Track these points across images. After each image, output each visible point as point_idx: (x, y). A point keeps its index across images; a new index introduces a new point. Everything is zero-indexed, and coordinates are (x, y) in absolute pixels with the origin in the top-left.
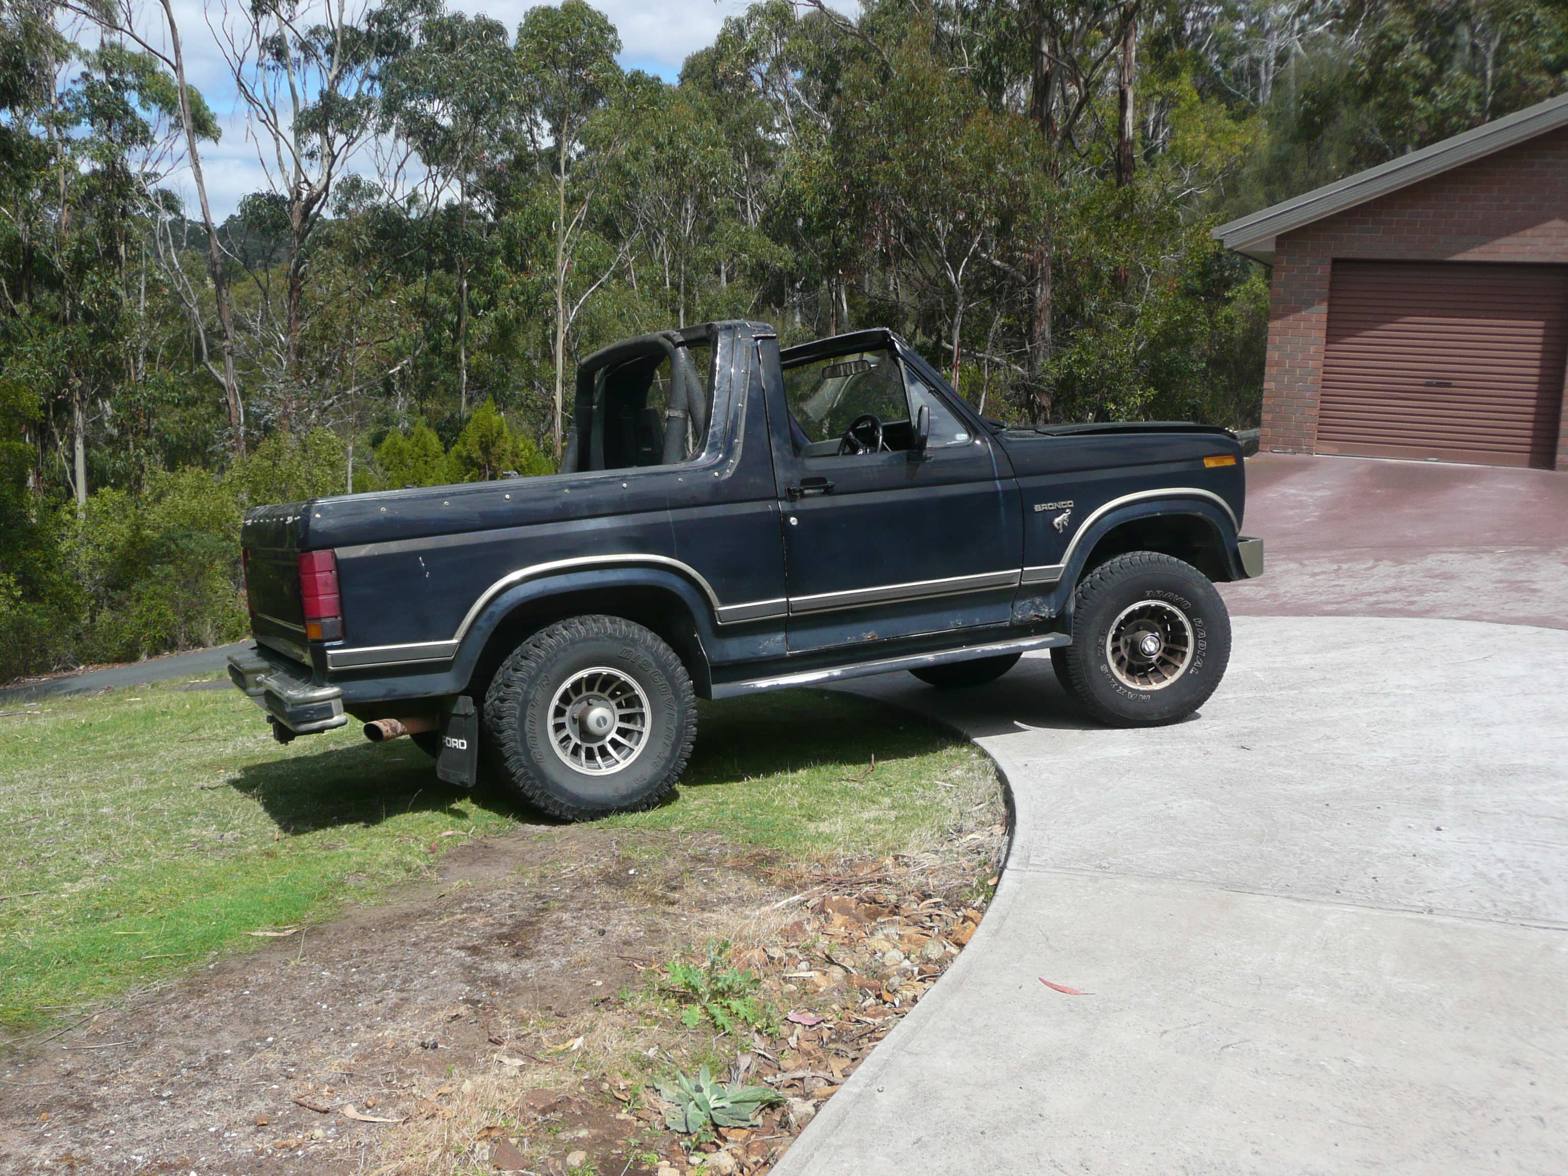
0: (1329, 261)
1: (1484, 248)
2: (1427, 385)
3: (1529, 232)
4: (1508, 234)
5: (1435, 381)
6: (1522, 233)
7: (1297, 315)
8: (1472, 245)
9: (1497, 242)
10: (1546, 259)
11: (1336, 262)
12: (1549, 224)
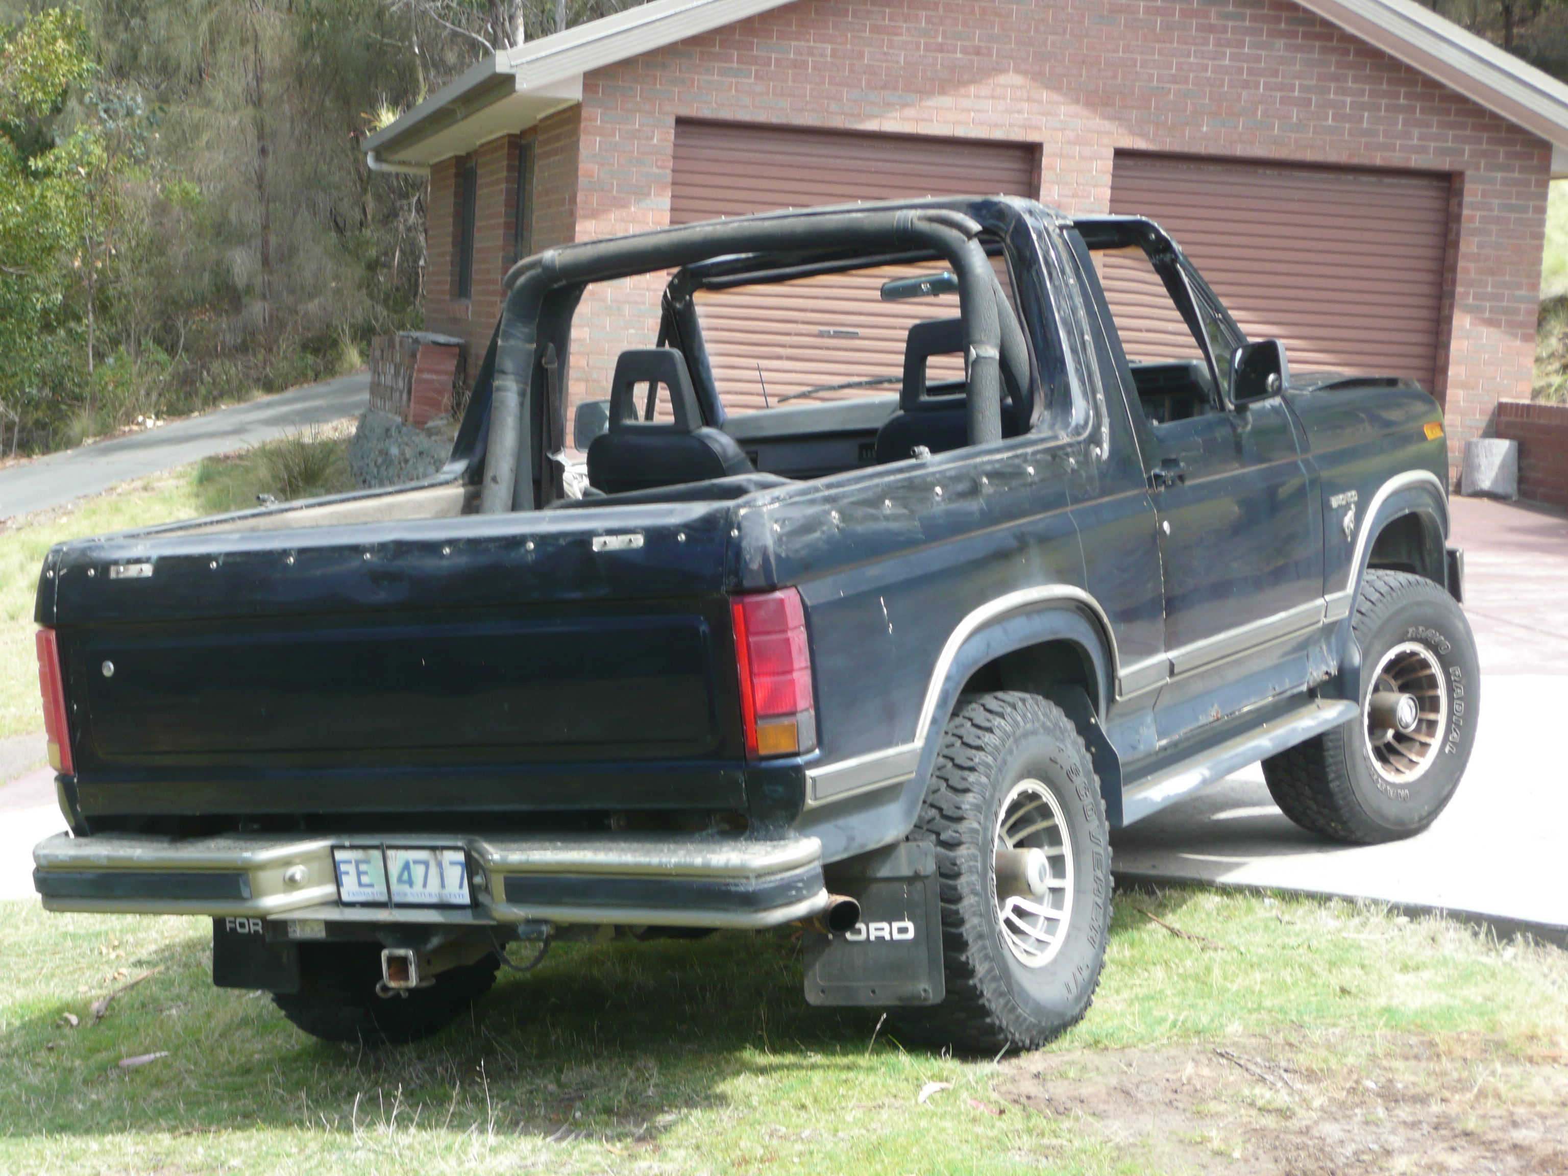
0: (672, 122)
1: (910, 112)
2: (821, 335)
3: (972, 89)
4: (943, 92)
5: (832, 329)
6: (962, 91)
7: (623, 213)
8: (889, 105)
9: (931, 103)
10: (998, 135)
11: (682, 122)
12: (1002, 79)
